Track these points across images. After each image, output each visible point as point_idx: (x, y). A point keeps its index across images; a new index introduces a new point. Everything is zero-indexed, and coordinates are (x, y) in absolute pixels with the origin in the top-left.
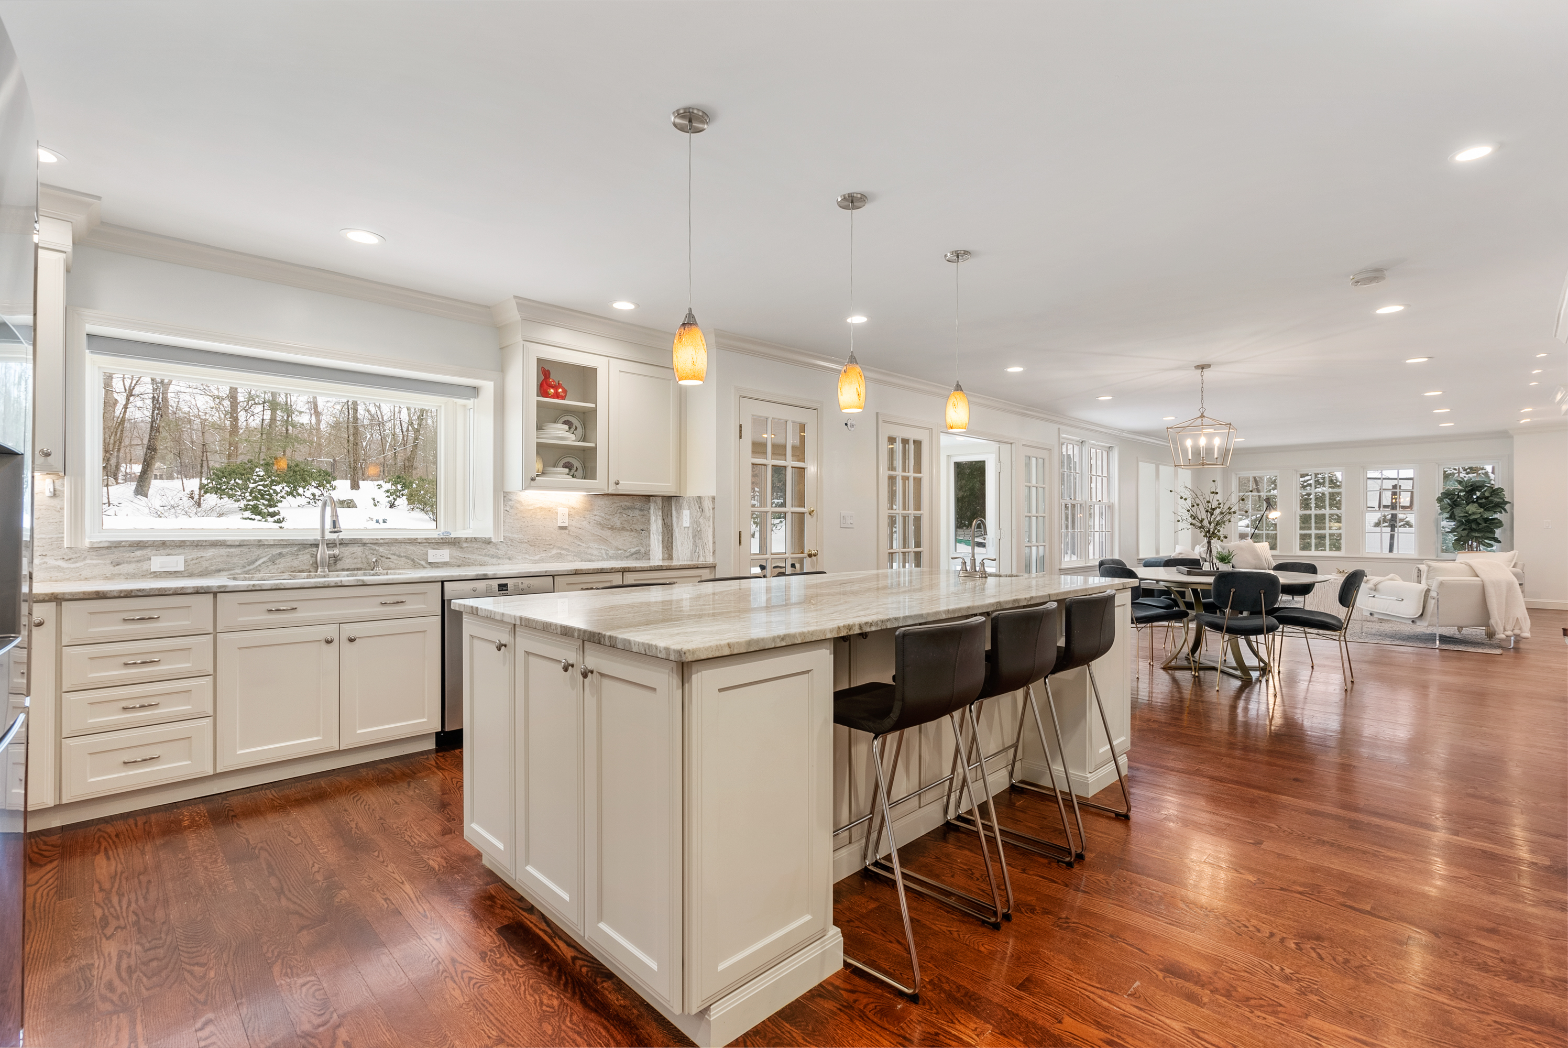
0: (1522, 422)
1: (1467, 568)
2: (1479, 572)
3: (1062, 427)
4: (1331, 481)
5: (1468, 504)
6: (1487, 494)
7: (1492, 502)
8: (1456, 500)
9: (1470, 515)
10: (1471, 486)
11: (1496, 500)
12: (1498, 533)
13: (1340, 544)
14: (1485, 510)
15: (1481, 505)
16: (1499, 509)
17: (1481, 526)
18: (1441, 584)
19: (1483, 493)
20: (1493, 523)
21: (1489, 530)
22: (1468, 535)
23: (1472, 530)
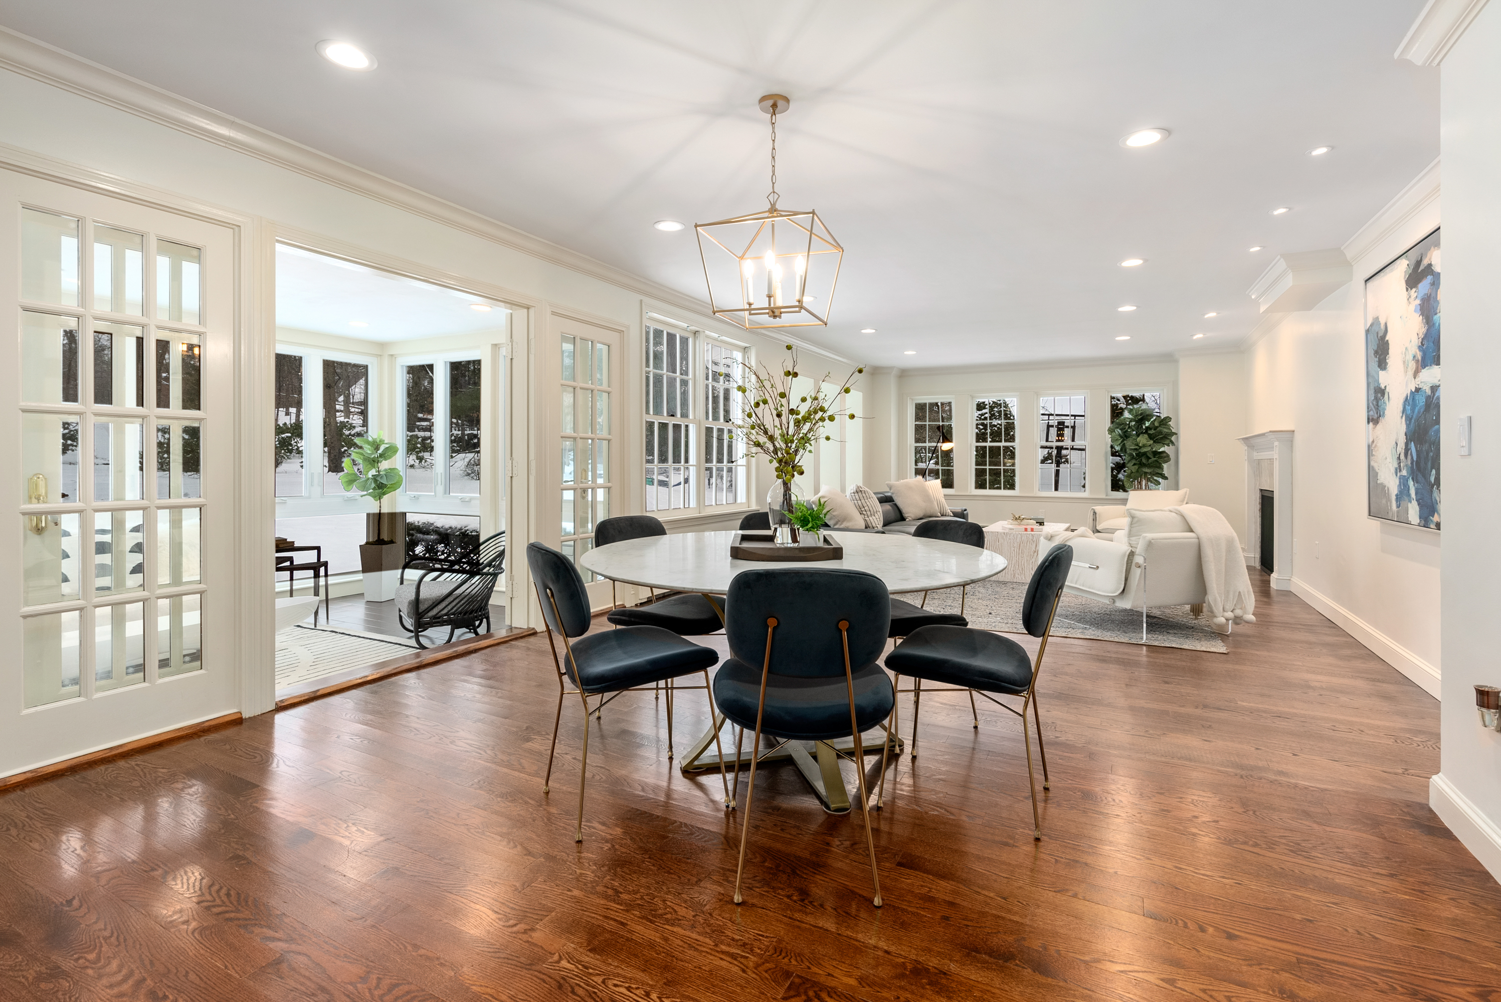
0: (1195, 337)
1: (1178, 518)
2: (1194, 525)
3: (646, 300)
4: (1006, 415)
5: (1138, 435)
6: (1156, 424)
7: (1161, 433)
8: (1127, 431)
9: (1140, 447)
10: (1141, 414)
11: (1165, 430)
12: (1166, 468)
13: (1014, 481)
14: (1154, 442)
15: (1151, 437)
16: (1167, 442)
17: (1150, 461)
18: (1150, 545)
19: (1153, 423)
20: (1161, 457)
21: (1158, 465)
22: (1137, 471)
23: (1142, 465)
